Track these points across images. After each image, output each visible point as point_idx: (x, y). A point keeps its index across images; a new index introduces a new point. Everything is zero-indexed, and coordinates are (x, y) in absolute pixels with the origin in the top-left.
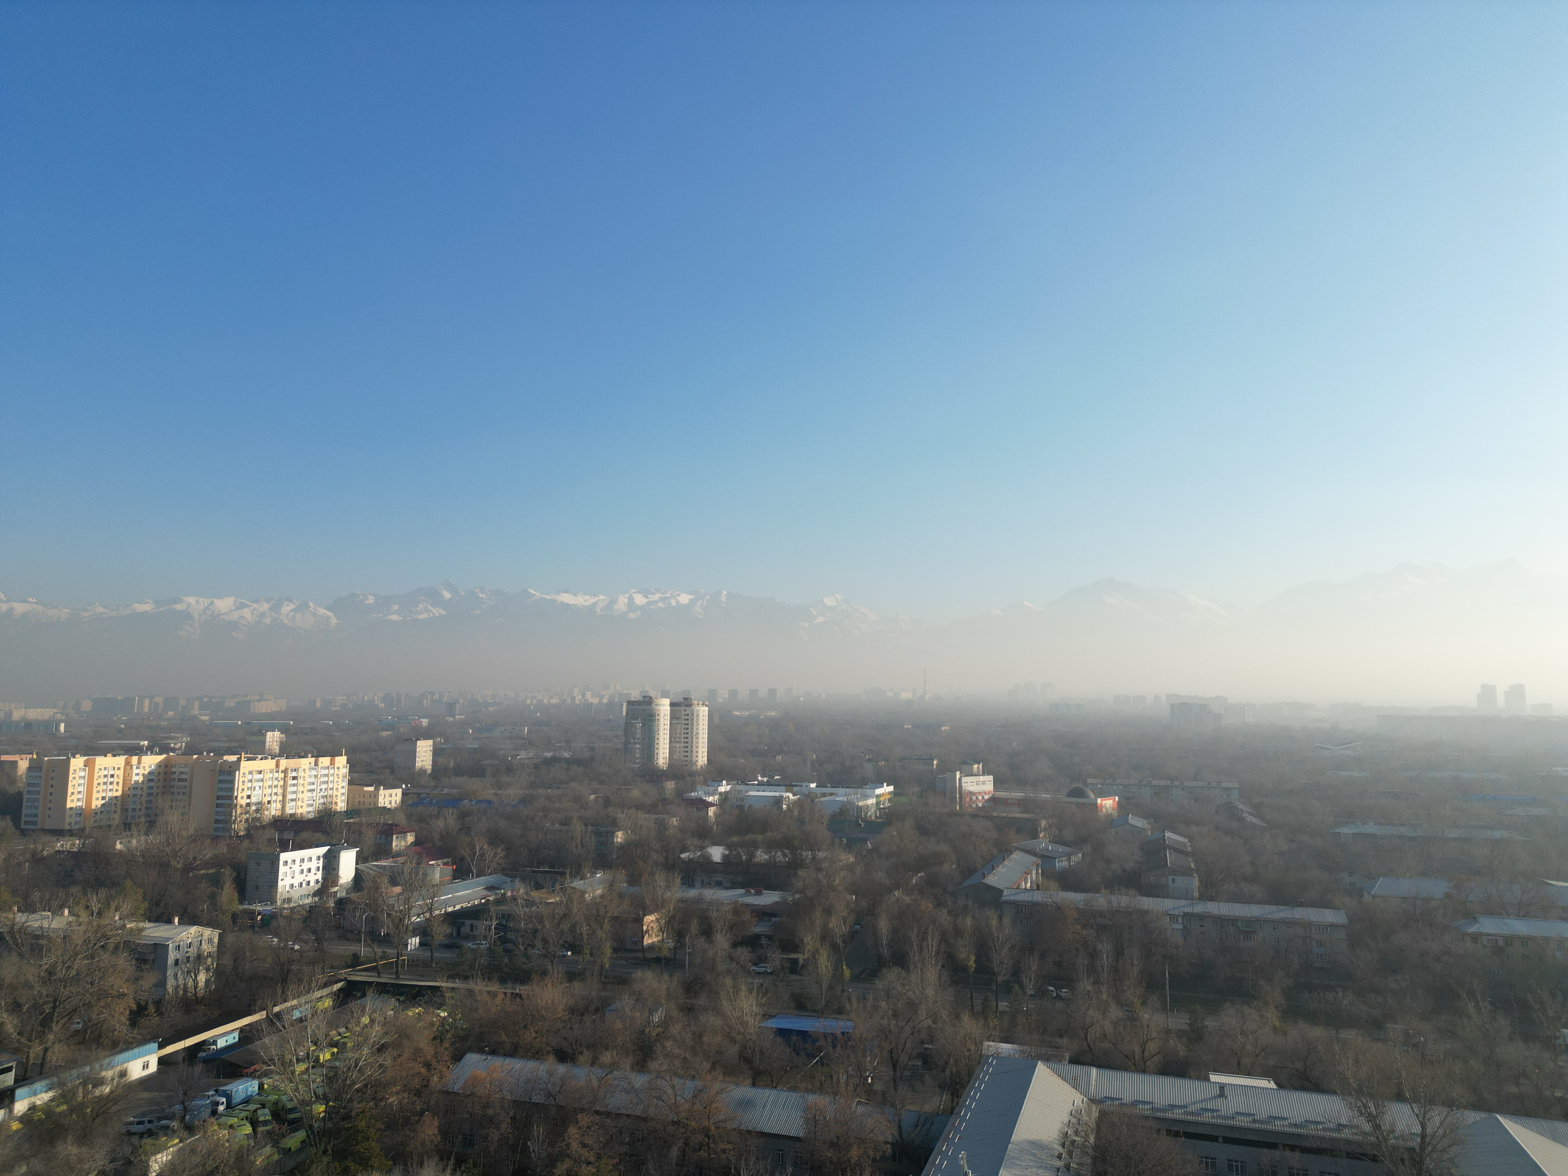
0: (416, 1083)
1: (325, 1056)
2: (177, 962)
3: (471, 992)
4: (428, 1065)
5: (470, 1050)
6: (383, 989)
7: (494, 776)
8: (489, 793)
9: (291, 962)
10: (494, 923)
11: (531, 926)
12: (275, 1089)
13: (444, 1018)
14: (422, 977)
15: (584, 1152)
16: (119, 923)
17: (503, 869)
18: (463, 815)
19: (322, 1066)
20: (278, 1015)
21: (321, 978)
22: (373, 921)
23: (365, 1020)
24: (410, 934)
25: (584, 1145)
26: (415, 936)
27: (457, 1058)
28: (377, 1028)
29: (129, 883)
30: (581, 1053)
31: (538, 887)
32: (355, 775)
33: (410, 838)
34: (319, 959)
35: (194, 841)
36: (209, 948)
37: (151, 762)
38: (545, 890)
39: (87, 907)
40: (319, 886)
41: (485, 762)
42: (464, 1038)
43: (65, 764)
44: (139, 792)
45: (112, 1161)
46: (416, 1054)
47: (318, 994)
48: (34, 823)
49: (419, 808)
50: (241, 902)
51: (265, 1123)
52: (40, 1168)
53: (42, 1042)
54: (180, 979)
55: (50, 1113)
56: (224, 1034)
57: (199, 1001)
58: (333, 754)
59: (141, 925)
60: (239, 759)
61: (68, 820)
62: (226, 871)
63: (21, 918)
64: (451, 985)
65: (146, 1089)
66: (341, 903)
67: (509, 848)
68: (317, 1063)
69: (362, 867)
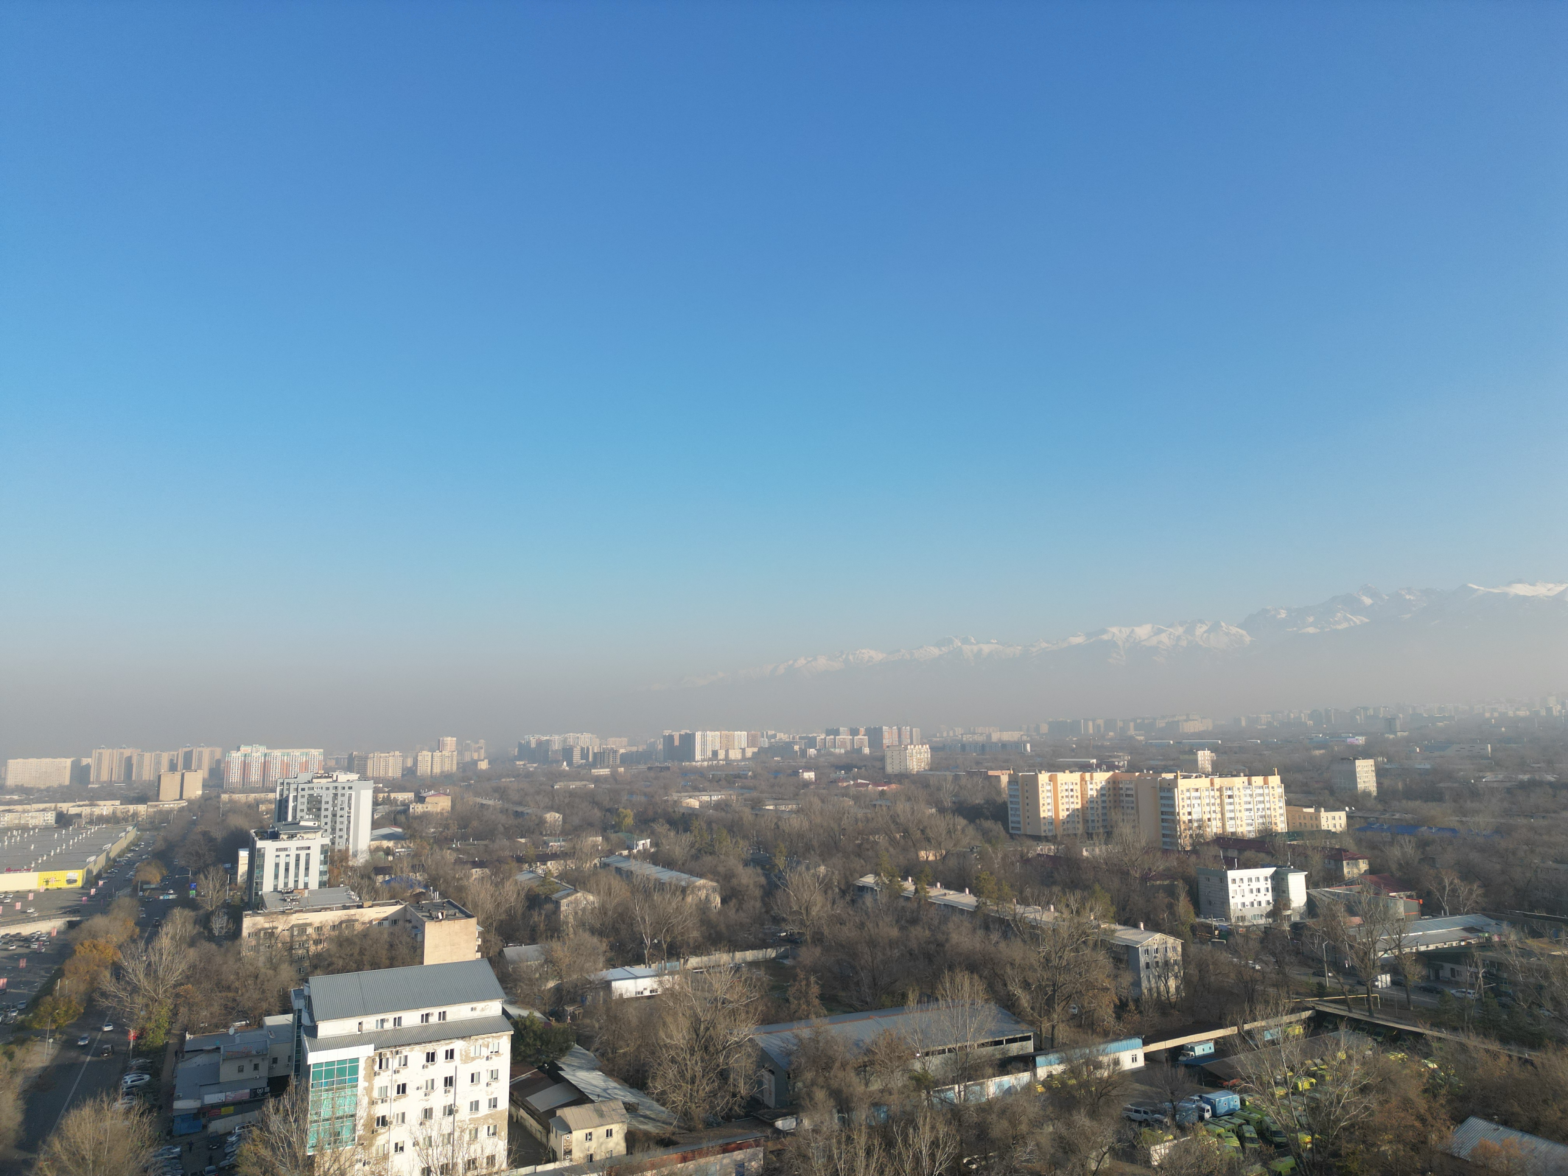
0: (1411, 1136)
1: (1304, 1084)
2: (1148, 966)
3: (1463, 1048)
4: (1423, 1120)
5: (1474, 1113)
6: (1356, 1025)
7: (1455, 801)
8: (1452, 821)
9: (1254, 981)
10: (1482, 971)
11: (1532, 980)
12: (1257, 1108)
13: (1434, 1070)
14: (1400, 1019)
16: (1094, 923)
17: (1484, 909)
18: (1423, 844)
19: (1302, 1094)
20: (1249, 1032)
21: (1286, 1003)
22: (1335, 951)
23: (1341, 1055)
24: (1378, 970)
26: (1385, 973)
27: (1459, 1119)
28: (1355, 1066)
29: (1097, 887)
31: (1535, 934)
32: (1291, 795)
33: (1363, 866)
34: (1283, 982)
35: (1147, 852)
36: (1174, 956)
37: (1101, 778)
38: (1546, 940)
39: (1068, 906)
40: (1271, 907)
41: (1441, 785)
42: (1464, 1098)
43: (1035, 779)
44: (1095, 805)
45: (1119, 1141)
46: (1406, 1103)
47: (1286, 1019)
48: (1019, 829)
49: (1369, 834)
50: (1197, 915)
51: (1252, 1140)
52: (1063, 1131)
53: (1049, 1020)
54: (1153, 981)
55: (1064, 1084)
56: (1200, 1043)
57: (1173, 1006)
58: (1266, 773)
59: (1113, 926)
60: (1176, 777)
61: (1043, 828)
62: (1180, 883)
63: (1020, 909)
64: (1436, 1034)
65: (1137, 1081)
66: (1296, 927)
67: (1486, 884)
68: (1295, 1090)
69: (1313, 892)
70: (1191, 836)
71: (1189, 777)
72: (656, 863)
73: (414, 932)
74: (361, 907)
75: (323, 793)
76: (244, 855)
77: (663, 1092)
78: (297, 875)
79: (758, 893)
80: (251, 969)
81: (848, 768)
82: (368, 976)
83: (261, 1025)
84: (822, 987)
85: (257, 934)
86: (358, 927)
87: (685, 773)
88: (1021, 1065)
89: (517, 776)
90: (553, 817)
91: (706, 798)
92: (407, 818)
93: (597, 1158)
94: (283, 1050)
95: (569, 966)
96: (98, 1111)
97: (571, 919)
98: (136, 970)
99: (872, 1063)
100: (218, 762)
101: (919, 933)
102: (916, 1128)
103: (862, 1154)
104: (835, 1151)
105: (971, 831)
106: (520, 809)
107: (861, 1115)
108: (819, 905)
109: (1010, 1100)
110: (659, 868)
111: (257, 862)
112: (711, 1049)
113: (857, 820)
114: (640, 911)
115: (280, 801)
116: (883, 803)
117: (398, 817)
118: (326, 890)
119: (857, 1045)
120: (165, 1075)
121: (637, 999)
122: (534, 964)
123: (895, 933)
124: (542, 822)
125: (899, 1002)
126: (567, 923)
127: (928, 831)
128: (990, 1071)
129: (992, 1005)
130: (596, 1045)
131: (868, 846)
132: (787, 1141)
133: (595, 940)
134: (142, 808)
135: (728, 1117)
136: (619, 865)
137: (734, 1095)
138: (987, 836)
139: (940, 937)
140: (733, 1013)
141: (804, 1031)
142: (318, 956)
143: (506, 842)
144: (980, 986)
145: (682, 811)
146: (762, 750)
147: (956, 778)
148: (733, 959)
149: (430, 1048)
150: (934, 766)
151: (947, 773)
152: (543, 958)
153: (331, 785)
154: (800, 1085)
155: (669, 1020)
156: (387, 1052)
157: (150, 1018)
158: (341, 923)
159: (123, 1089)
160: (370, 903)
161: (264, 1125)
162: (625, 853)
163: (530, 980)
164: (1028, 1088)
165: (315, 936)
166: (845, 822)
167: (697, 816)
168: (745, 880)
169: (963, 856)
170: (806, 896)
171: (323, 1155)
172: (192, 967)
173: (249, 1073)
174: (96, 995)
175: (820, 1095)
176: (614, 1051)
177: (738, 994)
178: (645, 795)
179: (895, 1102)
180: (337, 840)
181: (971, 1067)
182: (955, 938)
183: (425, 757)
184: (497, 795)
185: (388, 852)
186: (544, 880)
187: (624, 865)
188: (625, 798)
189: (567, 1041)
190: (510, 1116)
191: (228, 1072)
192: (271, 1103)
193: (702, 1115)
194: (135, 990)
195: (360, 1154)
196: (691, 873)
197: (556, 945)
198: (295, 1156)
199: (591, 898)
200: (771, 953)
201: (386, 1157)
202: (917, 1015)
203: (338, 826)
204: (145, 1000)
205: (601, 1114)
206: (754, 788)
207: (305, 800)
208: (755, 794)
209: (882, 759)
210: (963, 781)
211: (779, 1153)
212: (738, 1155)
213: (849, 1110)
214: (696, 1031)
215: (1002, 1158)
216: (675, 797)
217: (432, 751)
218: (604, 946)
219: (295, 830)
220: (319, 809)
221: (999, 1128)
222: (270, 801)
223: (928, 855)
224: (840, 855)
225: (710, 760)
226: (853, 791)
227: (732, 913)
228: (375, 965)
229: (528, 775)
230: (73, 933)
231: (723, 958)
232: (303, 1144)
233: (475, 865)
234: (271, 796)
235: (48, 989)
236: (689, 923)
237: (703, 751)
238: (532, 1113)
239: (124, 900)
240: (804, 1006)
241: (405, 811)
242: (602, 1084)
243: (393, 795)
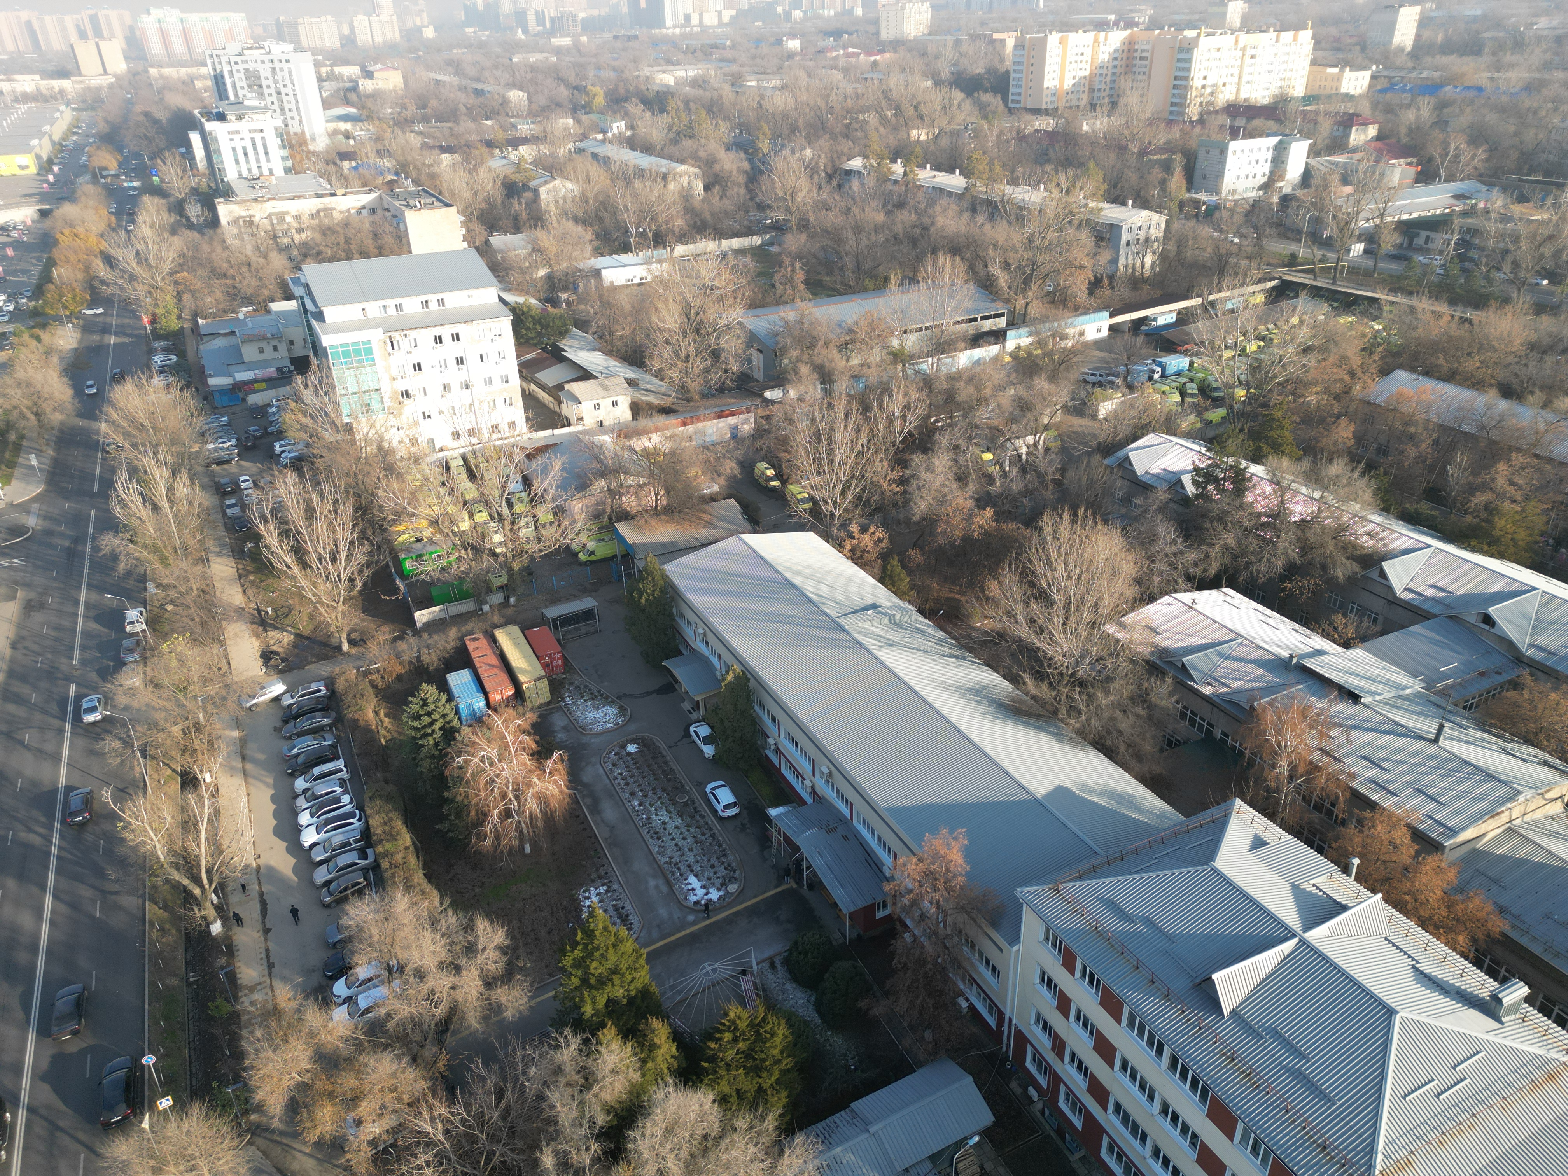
0: (1337, 388)
1: (1252, 347)
2: (1128, 243)
3: (1412, 310)
4: (1352, 374)
5: (1401, 367)
6: (1317, 293)
7: (1494, 54)
8: (1482, 78)
9: (1229, 254)
10: (1455, 238)
11: (1501, 245)
12: (1204, 368)
13: (1378, 331)
14: (1361, 285)
15: (1511, 490)
16: (1083, 202)
17: (1481, 175)
18: (1442, 106)
19: (1248, 356)
20: (1212, 304)
21: (1256, 274)
22: (1317, 221)
23: (1295, 320)
24: (1354, 239)
25: (1512, 483)
26: (1360, 242)
27: (1385, 371)
28: (1305, 329)
29: (1092, 164)
30: (1532, 393)
31: (1522, 199)
32: (1319, 53)
33: (1372, 131)
34: (1257, 255)
35: (1150, 124)
36: (1157, 233)
37: (1116, 38)
38: (1531, 204)
39: (1058, 185)
40: (1265, 179)
41: (1486, 35)
42: (1396, 354)
43: (1044, 41)
44: (1105, 71)
45: (1073, 399)
46: (1343, 360)
47: (1251, 289)
48: (1018, 102)
49: (1389, 95)
50: (1189, 190)
51: (1192, 395)
52: (1023, 393)
53: (1024, 297)
54: (1130, 258)
55: (1030, 354)
56: (1164, 313)
57: (1144, 280)
58: (1298, 27)
59: (1101, 205)
60: (1199, 35)
61: (1045, 100)
62: (1178, 158)
63: (1009, 190)
64: (1391, 298)
65: (1098, 349)
66: (1286, 199)
67: (1493, 150)
68: (1243, 353)
69: (1313, 161)
70: (1201, 104)
71: (1213, 34)
72: (633, 148)
73: (395, 221)
74: (333, 195)
75: (259, 66)
76: (195, 138)
77: (661, 370)
78: (258, 161)
79: (742, 179)
80: (242, 257)
81: (837, 34)
82: (359, 265)
83: (268, 311)
84: (807, 272)
85: (236, 221)
86: (337, 216)
87: (655, 42)
88: (992, 339)
89: (469, 46)
90: (517, 96)
91: (681, 74)
92: (359, 96)
93: (605, 423)
94: (298, 333)
95: (557, 255)
96: (140, 386)
97: (552, 208)
98: (125, 256)
99: (853, 341)
100: (132, 29)
101: (905, 218)
102: (890, 395)
103: (841, 417)
104: (818, 416)
105: (968, 105)
106: (479, 86)
107: (842, 386)
108: (804, 193)
109: (978, 369)
110: (637, 154)
111: (212, 147)
112: (703, 331)
113: (846, 97)
114: (621, 198)
115: (216, 77)
116: (875, 76)
117: (349, 95)
118: (293, 176)
119: (840, 326)
120: (190, 354)
121: (628, 286)
122: (523, 253)
123: (880, 217)
124: (505, 102)
125: (882, 284)
126: (549, 212)
127: (922, 107)
128: (963, 345)
129: (971, 285)
130: (593, 329)
131: (857, 126)
132: (775, 408)
133: (580, 229)
134: (66, 84)
135: (722, 390)
136: (595, 150)
137: (726, 371)
138: (984, 112)
139: (926, 221)
140: (721, 298)
141: (789, 314)
142: (304, 244)
143: (471, 125)
144: (961, 267)
145: (656, 88)
146: (741, 13)
147: (958, 42)
148: (719, 246)
149: (437, 331)
150: (933, 31)
151: (948, 37)
152: (530, 247)
153: (266, 58)
154: (786, 361)
155: (660, 305)
156: (396, 336)
157: (157, 305)
158: (318, 211)
159: (155, 368)
160: (343, 191)
161: (298, 399)
162: (600, 136)
163: (521, 268)
164: (996, 359)
165: (295, 225)
166: (833, 99)
167: (673, 95)
168: (727, 166)
169: (956, 134)
170: (791, 181)
171: (359, 422)
172: (182, 255)
173: (269, 353)
174: (96, 283)
175: (804, 370)
176: (611, 334)
177: (725, 281)
178: (614, 69)
179: (873, 375)
180: (290, 122)
181: (945, 342)
182: (940, 221)
183: (361, 21)
184: (450, 69)
185: (347, 136)
186: (518, 165)
187: (600, 150)
188: (591, 74)
189: (565, 325)
190: (523, 391)
191: (250, 352)
192: (299, 379)
193: (698, 388)
194: (132, 278)
195: (392, 421)
196: (671, 158)
197: (540, 234)
198: (333, 423)
199: (570, 185)
200: (757, 240)
201: (416, 423)
202: (898, 297)
203: (287, 106)
204: (146, 288)
205: (606, 388)
206: (733, 61)
207: (242, 75)
208: (735, 68)
209: (876, 22)
210: (965, 48)
211: (768, 418)
212: (732, 420)
213: (831, 382)
214: (687, 316)
215: (965, 416)
216: (647, 71)
217: (369, 15)
218: (589, 235)
219: (242, 111)
220: (260, 86)
221: (965, 393)
222: (204, 77)
223: (920, 135)
224: (827, 136)
225: (682, 26)
226: (842, 62)
227: (716, 200)
228: (364, 255)
229: (482, 45)
230: (48, 223)
231: (709, 246)
232: (339, 413)
233: (445, 150)
234: (203, 71)
235: (46, 278)
236: (673, 211)
237: (674, 15)
238: (543, 387)
239: (85, 186)
240: (790, 291)
241: (355, 89)
242: (604, 364)
243: (337, 70)
